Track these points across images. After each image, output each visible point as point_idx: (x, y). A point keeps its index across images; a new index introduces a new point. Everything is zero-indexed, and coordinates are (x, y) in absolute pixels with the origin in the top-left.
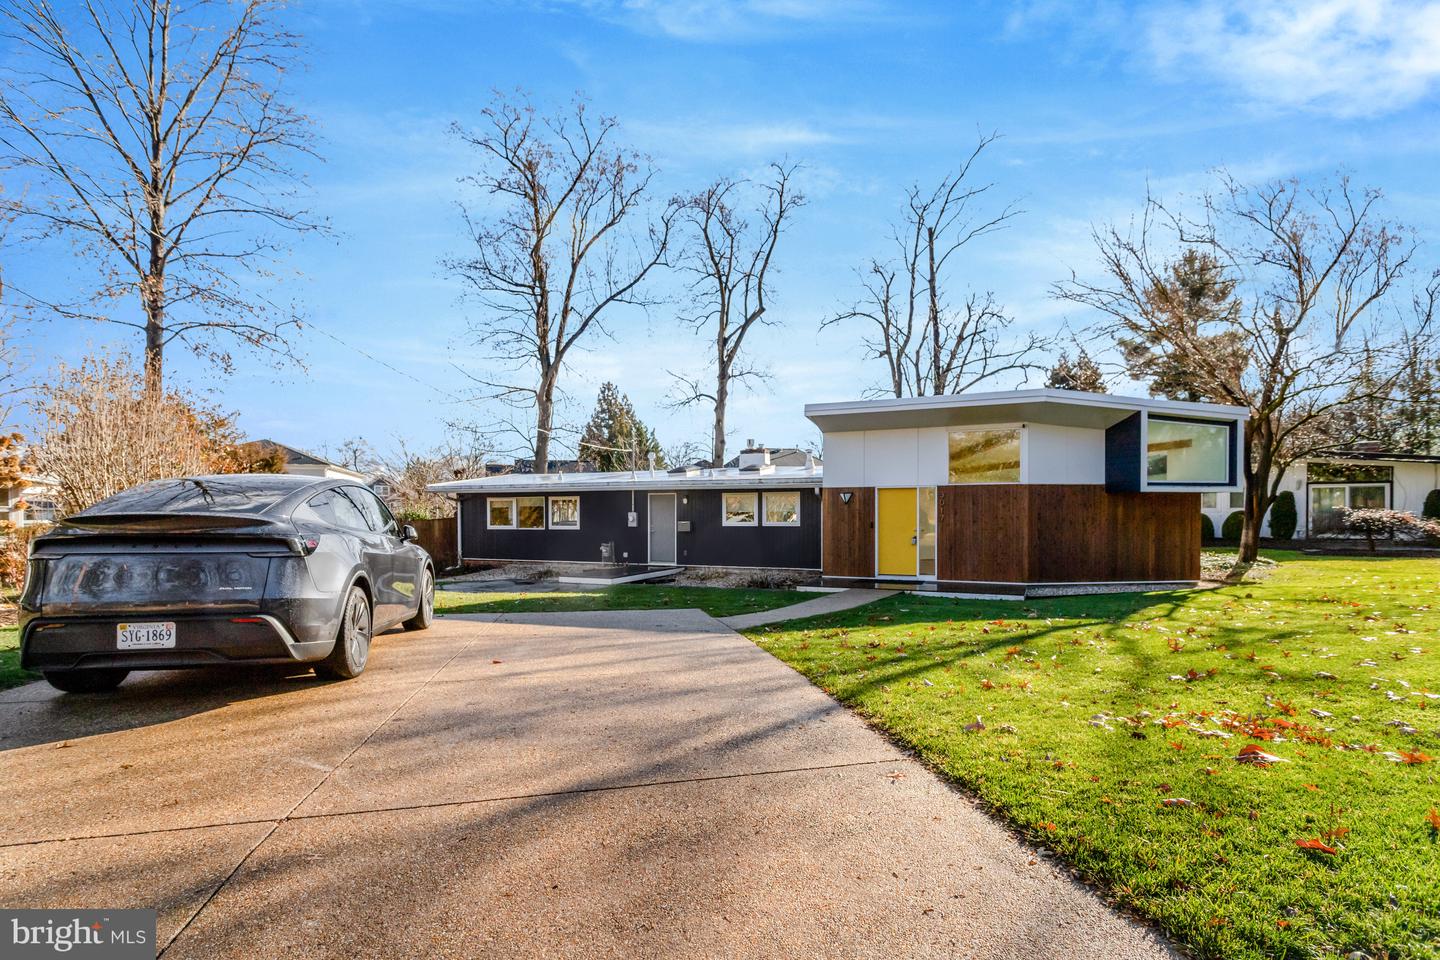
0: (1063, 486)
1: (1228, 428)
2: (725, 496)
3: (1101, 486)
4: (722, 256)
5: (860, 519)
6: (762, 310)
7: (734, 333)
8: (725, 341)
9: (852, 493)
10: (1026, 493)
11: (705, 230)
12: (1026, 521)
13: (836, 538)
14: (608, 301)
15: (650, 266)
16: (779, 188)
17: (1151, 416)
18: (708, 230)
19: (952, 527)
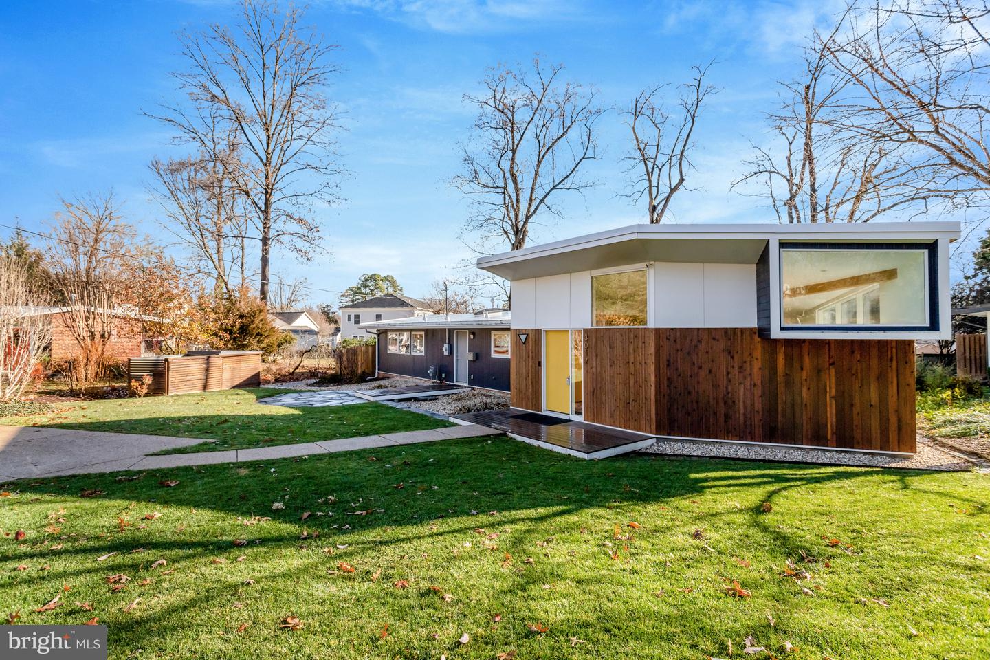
0: (698, 329)
1: (926, 251)
2: (493, 333)
3: (751, 329)
4: (646, 145)
5: (532, 359)
6: (682, 180)
7: (661, 201)
8: (654, 208)
9: (527, 335)
10: (653, 337)
11: (633, 128)
12: (653, 367)
13: (519, 374)
14: (552, 190)
15: (580, 161)
16: (697, 83)
17: (783, 245)
18: (635, 128)
19: (594, 370)
